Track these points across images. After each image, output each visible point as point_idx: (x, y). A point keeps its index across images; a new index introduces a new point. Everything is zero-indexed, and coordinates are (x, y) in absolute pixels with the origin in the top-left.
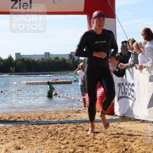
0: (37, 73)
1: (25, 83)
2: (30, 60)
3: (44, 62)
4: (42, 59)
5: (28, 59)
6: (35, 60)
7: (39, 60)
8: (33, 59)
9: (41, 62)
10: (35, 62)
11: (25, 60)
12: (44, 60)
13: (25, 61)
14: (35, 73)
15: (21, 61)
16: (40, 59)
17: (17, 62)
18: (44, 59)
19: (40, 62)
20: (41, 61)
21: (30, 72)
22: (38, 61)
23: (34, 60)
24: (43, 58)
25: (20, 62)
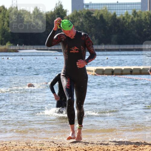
0: (122, 47)
1: (92, 71)
2: (104, 16)
3: (140, 21)
4: (135, 13)
5: (101, 12)
6: (118, 16)
7: (127, 14)
8: (112, 12)
9: (133, 22)
10: (118, 20)
11: (94, 15)
12: (138, 16)
13: (95, 18)
14: (117, 47)
15: (85, 17)
16: (130, 13)
17: (76, 19)
18: (139, 13)
19: (130, 20)
20: (132, 19)
21: (105, 44)
22: (124, 19)
23: (115, 15)
24: (137, 11)
25: (81, 20)
